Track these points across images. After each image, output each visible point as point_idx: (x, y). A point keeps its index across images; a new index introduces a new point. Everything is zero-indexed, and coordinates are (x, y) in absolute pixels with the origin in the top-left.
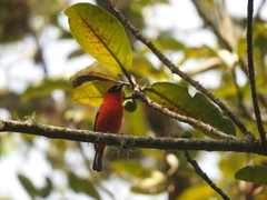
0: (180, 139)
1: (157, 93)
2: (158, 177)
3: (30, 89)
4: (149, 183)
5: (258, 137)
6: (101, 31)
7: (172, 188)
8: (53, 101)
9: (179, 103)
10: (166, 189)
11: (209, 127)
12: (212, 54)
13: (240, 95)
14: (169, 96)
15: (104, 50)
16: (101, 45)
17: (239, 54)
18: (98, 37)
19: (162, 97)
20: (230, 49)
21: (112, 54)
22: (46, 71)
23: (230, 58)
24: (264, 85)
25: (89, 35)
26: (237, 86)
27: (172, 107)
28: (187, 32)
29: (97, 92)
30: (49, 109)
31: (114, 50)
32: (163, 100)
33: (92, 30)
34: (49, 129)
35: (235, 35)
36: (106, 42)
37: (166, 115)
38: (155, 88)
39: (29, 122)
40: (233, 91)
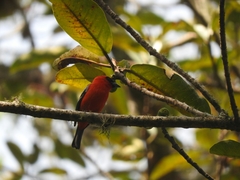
0: (158, 117)
1: (136, 74)
2: (138, 144)
3: (18, 62)
4: (130, 150)
5: (231, 113)
6: (83, 16)
7: (151, 155)
8: (40, 72)
9: (157, 84)
10: (145, 156)
11: (186, 105)
12: (188, 28)
13: (215, 67)
14: (147, 77)
15: (86, 34)
16: (83, 29)
17: (213, 29)
18: (81, 22)
19: (141, 78)
20: (205, 24)
21: (94, 38)
22: (33, 44)
23: (205, 32)
24: (237, 57)
25: (72, 20)
26: (212, 58)
27: (151, 87)
28: (165, 7)
29: (80, 74)
30: (36, 80)
31: (96, 34)
32: (142, 81)
33: (75, 15)
34: (35, 109)
35: (210, 10)
36: (88, 26)
37: (145, 94)
38: (134, 69)
39: (16, 103)
40: (208, 62)
